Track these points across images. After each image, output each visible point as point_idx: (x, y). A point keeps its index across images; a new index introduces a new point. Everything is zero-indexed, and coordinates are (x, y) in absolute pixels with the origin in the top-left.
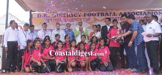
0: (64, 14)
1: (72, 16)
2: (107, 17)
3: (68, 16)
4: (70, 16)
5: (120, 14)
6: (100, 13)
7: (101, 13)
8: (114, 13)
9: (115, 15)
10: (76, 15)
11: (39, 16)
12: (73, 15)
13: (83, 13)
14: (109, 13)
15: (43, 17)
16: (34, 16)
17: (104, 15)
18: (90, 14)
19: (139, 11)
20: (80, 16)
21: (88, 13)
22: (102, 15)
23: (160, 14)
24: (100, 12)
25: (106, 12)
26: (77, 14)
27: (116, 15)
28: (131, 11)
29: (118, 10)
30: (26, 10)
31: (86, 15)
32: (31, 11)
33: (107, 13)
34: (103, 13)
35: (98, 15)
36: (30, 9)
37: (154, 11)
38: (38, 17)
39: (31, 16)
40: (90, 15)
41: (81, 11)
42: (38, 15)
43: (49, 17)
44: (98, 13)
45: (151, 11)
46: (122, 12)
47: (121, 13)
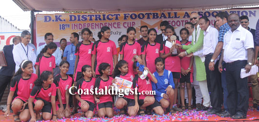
0: (91, 16)
1: (104, 19)
2: (164, 20)
3: (96, 19)
4: (100, 19)
5: (185, 16)
6: (151, 14)
7: (154, 14)
8: (175, 14)
9: (177, 16)
10: (110, 17)
11: (48, 20)
12: (106, 17)
13: (122, 14)
14: (166, 13)
15: (53, 21)
16: (38, 20)
17: (157, 17)
18: (135, 15)
19: (217, 9)
20: (117, 18)
21: (130, 13)
22: (156, 17)
23: (251, 15)
24: (152, 12)
25: (162, 12)
26: (112, 15)
27: (179, 17)
28: (203, 9)
29: (182, 9)
30: (25, 9)
31: (128, 16)
32: (33, 11)
33: (163, 14)
34: (157, 14)
35: (148, 18)
36: (32, 8)
37: (241, 11)
38: (46, 20)
39: (33, 19)
40: (134, 17)
41: (119, 10)
42: (46, 18)
43: (64, 20)
44: (148, 14)
45: (237, 10)
46: (188, 12)
47: (186, 13)
